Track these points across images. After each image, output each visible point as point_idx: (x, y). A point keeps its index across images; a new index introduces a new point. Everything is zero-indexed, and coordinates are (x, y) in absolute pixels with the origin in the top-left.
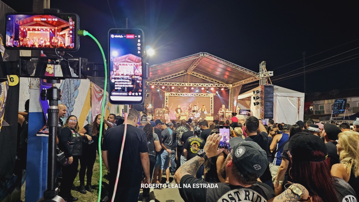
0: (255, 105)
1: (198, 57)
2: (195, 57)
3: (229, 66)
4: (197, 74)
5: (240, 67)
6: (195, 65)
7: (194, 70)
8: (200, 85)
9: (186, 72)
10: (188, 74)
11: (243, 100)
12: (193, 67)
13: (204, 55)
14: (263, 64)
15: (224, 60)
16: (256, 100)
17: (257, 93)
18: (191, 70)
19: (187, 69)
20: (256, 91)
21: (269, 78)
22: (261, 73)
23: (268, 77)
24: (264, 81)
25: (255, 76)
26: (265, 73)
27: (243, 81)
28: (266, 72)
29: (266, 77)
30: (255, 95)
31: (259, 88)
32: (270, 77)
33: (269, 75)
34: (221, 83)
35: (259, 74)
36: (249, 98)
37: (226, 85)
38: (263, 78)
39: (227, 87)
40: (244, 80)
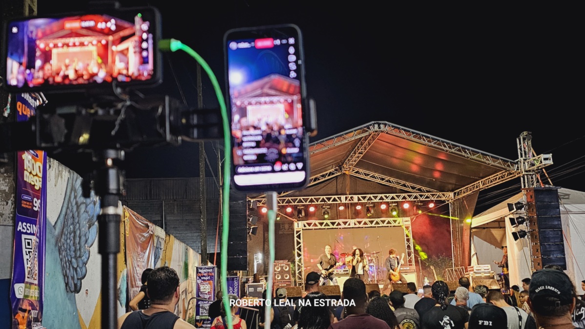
0: (516, 238)
1: (367, 134)
2: (359, 134)
3: (443, 148)
4: (367, 172)
5: (468, 150)
6: (360, 153)
7: (360, 164)
8: (375, 198)
9: (341, 169)
10: (344, 174)
11: (484, 228)
12: (356, 158)
13: (380, 128)
14: (524, 139)
15: (429, 135)
16: (517, 226)
17: (518, 209)
18: (352, 165)
19: (343, 164)
20: (516, 204)
21: (544, 170)
22: (522, 161)
23: (542, 169)
24: (532, 178)
25: (508, 169)
26: (532, 159)
27: (480, 181)
28: (534, 156)
29: (535, 168)
30: (513, 213)
31: (521, 197)
32: (544, 168)
33: (543, 163)
34: (428, 192)
35: (517, 162)
36: (499, 224)
37: (438, 194)
38: (529, 171)
39: (443, 199)
40: (483, 180)
